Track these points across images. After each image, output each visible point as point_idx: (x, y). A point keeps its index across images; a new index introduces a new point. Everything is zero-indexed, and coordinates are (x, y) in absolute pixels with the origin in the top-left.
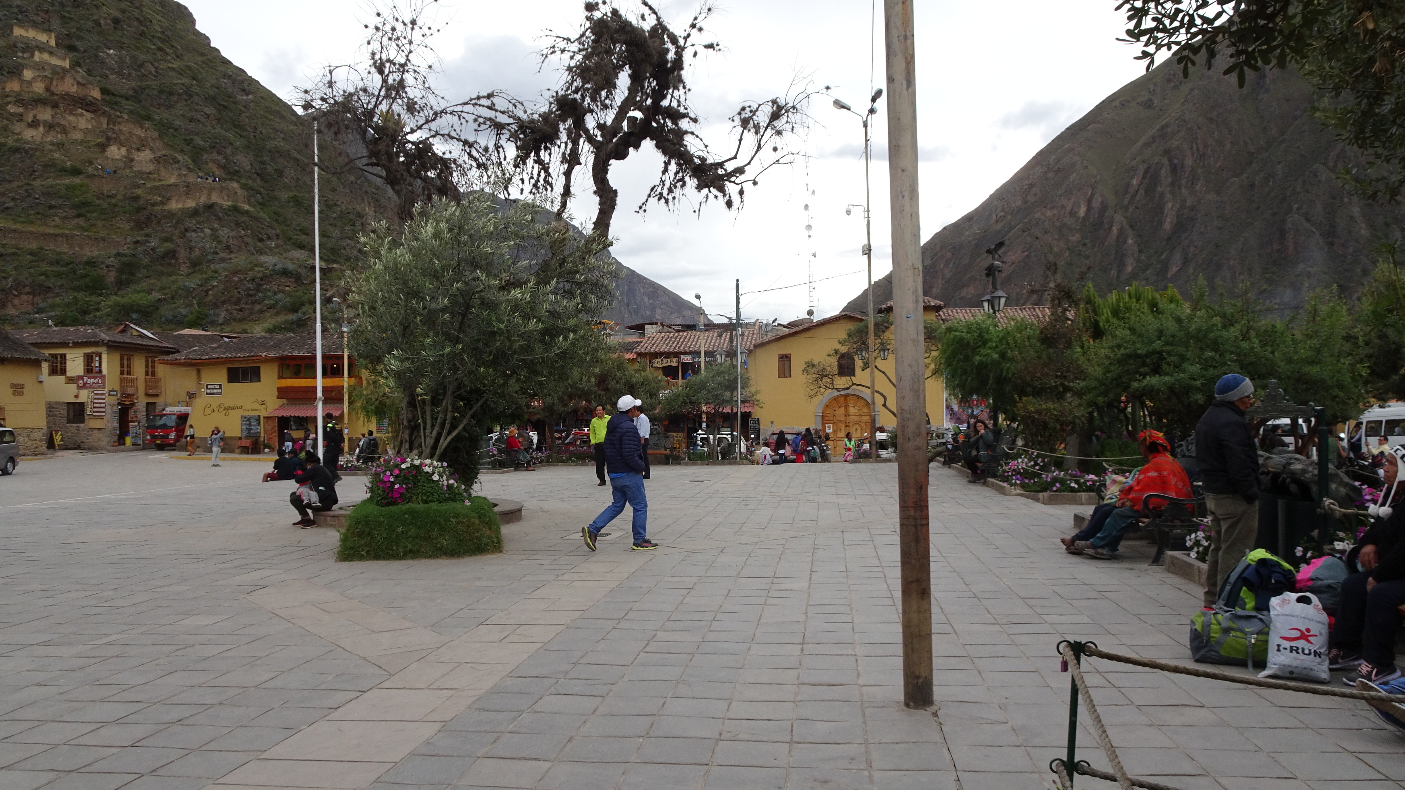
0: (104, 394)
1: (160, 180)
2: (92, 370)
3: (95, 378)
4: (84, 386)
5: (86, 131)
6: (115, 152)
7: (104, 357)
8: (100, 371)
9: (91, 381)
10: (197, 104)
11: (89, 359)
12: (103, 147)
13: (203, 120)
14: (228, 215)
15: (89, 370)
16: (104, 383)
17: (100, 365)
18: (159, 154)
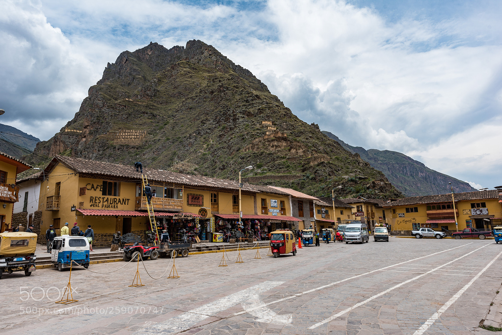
0: (364, 218)
1: (306, 157)
2: (359, 210)
3: (361, 213)
4: (358, 216)
5: (285, 146)
6: (293, 151)
7: (363, 207)
8: (362, 210)
9: (360, 214)
10: (307, 134)
11: (358, 207)
12: (290, 150)
13: (310, 138)
14: (327, 165)
15: (358, 211)
16: (364, 215)
17: (362, 208)
18: (304, 149)
